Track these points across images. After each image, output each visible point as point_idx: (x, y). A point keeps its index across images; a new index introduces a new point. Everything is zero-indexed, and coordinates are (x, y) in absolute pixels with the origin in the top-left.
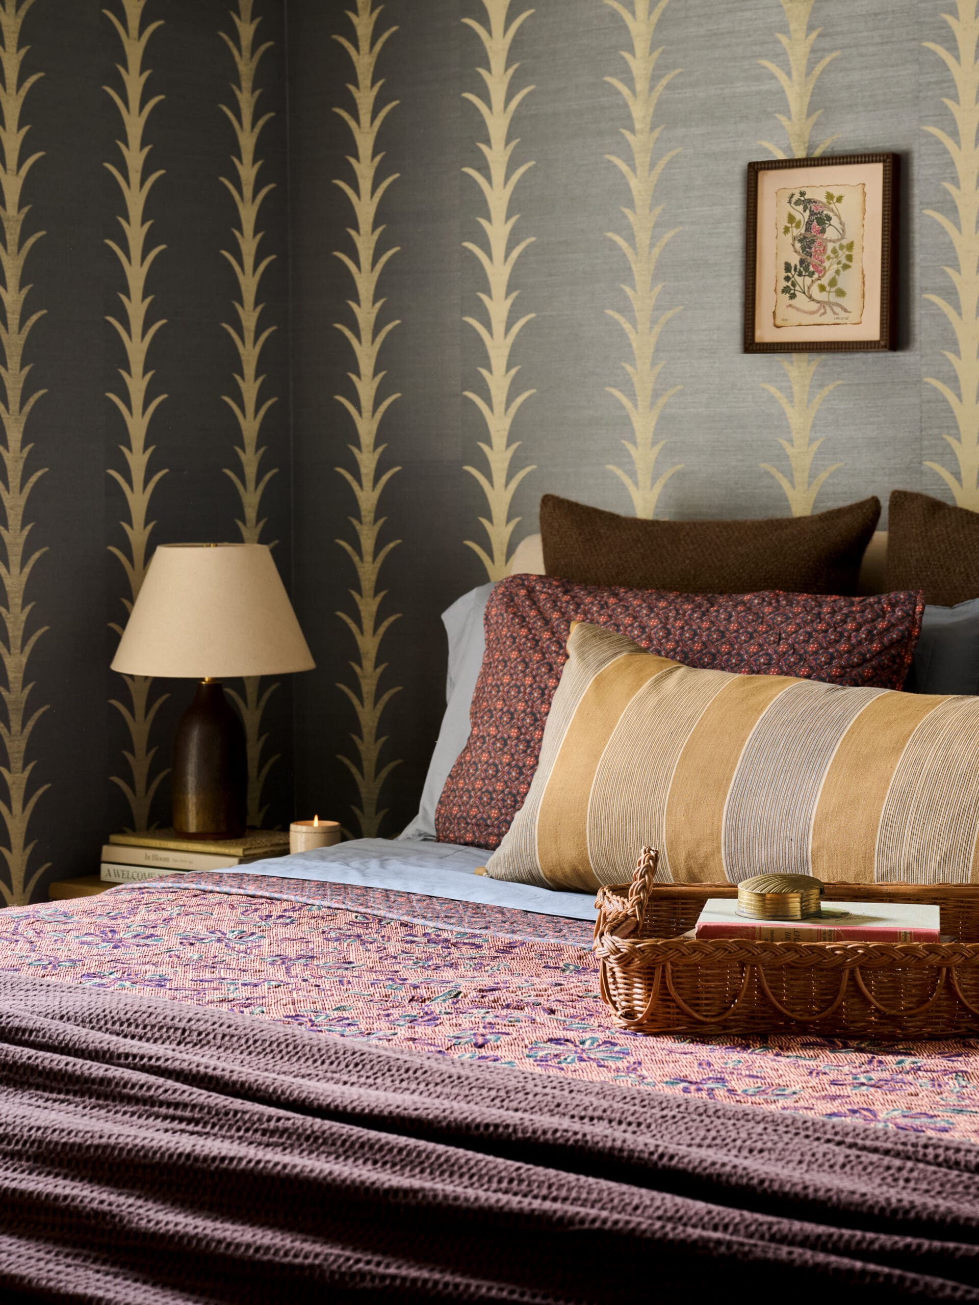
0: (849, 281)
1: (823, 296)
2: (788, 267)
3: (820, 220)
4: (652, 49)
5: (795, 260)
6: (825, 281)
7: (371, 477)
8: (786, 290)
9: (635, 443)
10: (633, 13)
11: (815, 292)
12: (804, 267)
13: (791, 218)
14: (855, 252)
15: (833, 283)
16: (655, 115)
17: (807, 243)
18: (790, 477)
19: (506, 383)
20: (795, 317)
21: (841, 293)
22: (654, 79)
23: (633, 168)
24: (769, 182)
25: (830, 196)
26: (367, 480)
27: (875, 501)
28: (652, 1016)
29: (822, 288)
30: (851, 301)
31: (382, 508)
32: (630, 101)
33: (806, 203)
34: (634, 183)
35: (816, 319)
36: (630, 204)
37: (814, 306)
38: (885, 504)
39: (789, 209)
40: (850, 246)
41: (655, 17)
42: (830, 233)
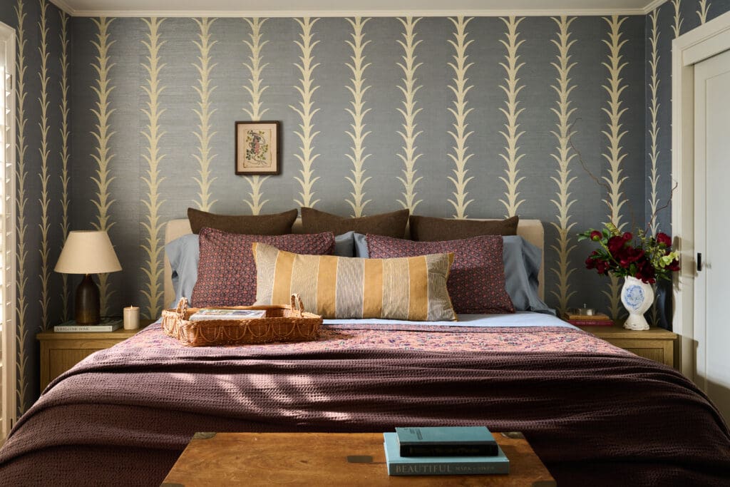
0: (267, 155)
1: (259, 159)
2: (248, 151)
3: (258, 139)
4: (208, 79)
5: (250, 149)
6: (259, 155)
7: (105, 203)
8: (247, 157)
9: (201, 193)
10: (202, 68)
11: (256, 158)
12: (253, 151)
13: (248, 138)
14: (268, 147)
15: (262, 156)
16: (209, 98)
17: (253, 145)
18: (252, 203)
19: (156, 174)
20: (250, 165)
21: (264, 158)
22: (209, 88)
23: (202, 113)
24: (241, 127)
25: (260, 132)
26: (103, 204)
27: (296, 210)
28: (196, 342)
29: (259, 157)
30: (267, 161)
31: (108, 213)
32: (201, 94)
33: (253, 134)
34: (201, 117)
35: (257, 165)
36: (201, 124)
37: (256, 162)
38: (299, 211)
39: (247, 135)
40: (267, 146)
41: (209, 71)
42: (261, 142)
